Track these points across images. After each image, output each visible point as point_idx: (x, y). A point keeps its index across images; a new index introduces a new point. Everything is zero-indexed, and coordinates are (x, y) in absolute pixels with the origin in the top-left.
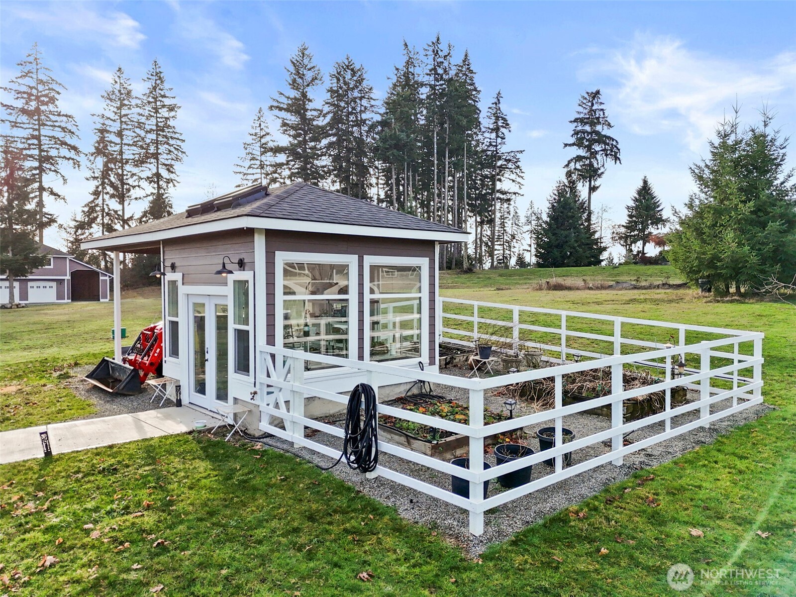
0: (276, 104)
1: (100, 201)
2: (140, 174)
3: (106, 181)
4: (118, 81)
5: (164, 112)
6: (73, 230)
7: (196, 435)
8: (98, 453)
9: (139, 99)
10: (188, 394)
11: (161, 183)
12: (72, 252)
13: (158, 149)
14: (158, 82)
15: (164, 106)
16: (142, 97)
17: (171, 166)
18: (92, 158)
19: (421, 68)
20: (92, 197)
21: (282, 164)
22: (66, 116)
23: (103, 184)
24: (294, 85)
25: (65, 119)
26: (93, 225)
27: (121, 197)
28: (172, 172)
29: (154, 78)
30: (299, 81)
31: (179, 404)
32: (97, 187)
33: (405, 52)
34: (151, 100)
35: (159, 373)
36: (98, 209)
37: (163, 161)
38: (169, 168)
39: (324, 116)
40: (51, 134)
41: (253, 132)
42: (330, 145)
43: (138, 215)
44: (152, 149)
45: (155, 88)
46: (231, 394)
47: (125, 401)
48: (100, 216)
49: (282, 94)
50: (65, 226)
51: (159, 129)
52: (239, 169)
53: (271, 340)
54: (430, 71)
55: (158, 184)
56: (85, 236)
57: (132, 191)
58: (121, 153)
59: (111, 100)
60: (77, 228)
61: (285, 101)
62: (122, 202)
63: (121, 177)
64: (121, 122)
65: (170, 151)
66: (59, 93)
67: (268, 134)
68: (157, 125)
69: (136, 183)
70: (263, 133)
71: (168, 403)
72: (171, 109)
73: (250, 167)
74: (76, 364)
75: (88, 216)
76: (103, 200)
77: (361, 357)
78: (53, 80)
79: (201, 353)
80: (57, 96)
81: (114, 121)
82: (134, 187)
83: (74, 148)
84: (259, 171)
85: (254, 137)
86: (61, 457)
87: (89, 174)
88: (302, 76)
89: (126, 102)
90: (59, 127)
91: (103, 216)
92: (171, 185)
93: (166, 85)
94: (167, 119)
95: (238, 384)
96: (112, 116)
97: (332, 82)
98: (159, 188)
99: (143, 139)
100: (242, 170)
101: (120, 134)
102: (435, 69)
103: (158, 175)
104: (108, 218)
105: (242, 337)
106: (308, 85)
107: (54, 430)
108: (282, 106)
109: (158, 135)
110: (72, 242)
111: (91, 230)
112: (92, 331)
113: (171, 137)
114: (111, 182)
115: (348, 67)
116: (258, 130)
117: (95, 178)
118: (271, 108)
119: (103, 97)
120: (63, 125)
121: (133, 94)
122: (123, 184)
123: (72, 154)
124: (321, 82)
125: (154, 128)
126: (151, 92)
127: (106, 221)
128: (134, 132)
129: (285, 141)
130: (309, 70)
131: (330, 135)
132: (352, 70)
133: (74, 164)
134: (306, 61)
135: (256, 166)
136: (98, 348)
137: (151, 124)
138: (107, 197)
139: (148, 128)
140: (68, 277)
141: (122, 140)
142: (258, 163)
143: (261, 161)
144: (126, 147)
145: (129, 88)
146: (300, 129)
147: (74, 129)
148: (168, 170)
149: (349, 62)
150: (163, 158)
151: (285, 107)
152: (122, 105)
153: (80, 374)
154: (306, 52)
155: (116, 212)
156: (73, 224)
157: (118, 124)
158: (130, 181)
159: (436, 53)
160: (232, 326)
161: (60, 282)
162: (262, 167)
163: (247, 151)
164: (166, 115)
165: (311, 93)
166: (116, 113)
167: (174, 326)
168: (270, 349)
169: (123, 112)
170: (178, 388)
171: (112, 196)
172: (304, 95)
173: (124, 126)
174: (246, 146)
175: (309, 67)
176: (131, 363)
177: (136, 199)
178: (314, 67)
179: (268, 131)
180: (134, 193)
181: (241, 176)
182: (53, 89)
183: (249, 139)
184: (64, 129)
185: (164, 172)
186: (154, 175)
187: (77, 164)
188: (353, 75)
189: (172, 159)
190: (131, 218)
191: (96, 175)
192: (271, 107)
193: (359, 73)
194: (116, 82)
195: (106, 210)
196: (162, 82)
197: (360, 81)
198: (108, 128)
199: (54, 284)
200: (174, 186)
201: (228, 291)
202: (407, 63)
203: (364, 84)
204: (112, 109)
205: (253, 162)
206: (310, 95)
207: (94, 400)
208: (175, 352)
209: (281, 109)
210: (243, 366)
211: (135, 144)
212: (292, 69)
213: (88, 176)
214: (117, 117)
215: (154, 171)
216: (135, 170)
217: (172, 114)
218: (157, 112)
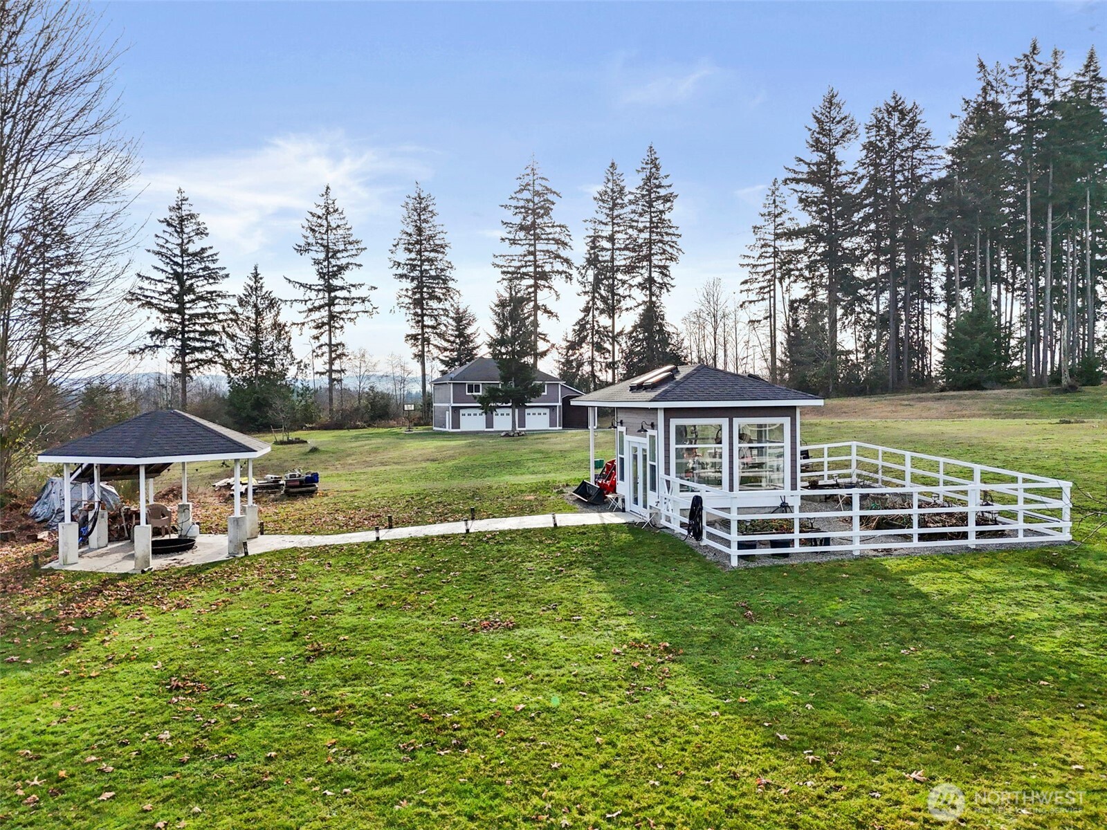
0: (792, 175)
1: (590, 318)
2: (630, 282)
3: (597, 295)
4: (610, 178)
5: (659, 205)
6: (564, 352)
7: (628, 524)
8: (577, 527)
9: (633, 193)
10: (629, 505)
11: (654, 288)
12: (564, 376)
13: (651, 249)
14: (654, 170)
15: (658, 198)
16: (635, 191)
17: (665, 267)
18: (583, 271)
19: (1006, 95)
20: (582, 315)
21: (799, 252)
22: (560, 226)
23: (593, 298)
24: (817, 146)
25: (558, 229)
26: (584, 345)
27: (611, 311)
28: (666, 276)
29: (649, 166)
30: (824, 140)
31: (624, 510)
32: (588, 303)
33: (981, 75)
34: (645, 193)
35: (614, 491)
36: (588, 326)
37: (656, 262)
38: (664, 270)
39: (859, 181)
40: (545, 247)
41: (766, 211)
42: (866, 219)
43: (628, 329)
44: (645, 252)
45: (649, 179)
46: (649, 504)
47: (595, 508)
48: (590, 336)
49: (801, 160)
50: (557, 345)
51: (652, 228)
52: (746, 261)
53: (667, 472)
54: (1020, 96)
55: (650, 291)
56: (575, 357)
57: (622, 303)
58: (613, 259)
59: (603, 201)
60: (568, 348)
61: (805, 169)
62: (612, 317)
63: (611, 289)
64: (613, 224)
65: (664, 250)
66: (553, 204)
67: (785, 211)
68: (651, 222)
69: (627, 293)
70: (778, 211)
71: (618, 510)
72: (666, 199)
73: (761, 256)
74: (567, 485)
75: (579, 335)
76: (593, 316)
77: (731, 489)
78: (548, 189)
79: (636, 478)
80: (552, 207)
81: (606, 224)
82: (625, 297)
83: (567, 261)
84: (772, 260)
85: (767, 218)
86: (560, 527)
87: (580, 289)
88: (827, 133)
89: (619, 201)
90: (553, 239)
91: (593, 335)
92: (664, 290)
93: (662, 173)
94: (662, 212)
95: (652, 497)
96: (603, 218)
97: (870, 135)
98: (652, 294)
99: (635, 240)
100: (751, 261)
101: (611, 239)
102: (1028, 92)
103: (651, 280)
104: (597, 336)
105: (653, 467)
106: (836, 144)
107: (558, 516)
108: (800, 176)
109: (651, 232)
110: (563, 363)
111: (582, 350)
112: (579, 461)
113: (667, 234)
114: (602, 296)
115: (896, 108)
116: (772, 209)
117: (586, 293)
118: (785, 182)
119: (595, 199)
120: (556, 236)
121: (626, 190)
122: (614, 294)
123: (564, 267)
124: (854, 136)
125: (648, 225)
126: (645, 184)
127: (595, 340)
128: (626, 234)
129: (805, 220)
130: (839, 122)
131: (866, 206)
132: (901, 112)
133: (567, 277)
134: (834, 113)
135: (768, 255)
136: (580, 475)
137: (644, 221)
138: (597, 313)
139: (641, 225)
140: (560, 404)
141: (613, 244)
142: (771, 250)
143: (775, 248)
144: (618, 252)
145: (622, 184)
146: (824, 203)
147: (567, 240)
148: (662, 273)
149: (897, 102)
150: (656, 260)
151: (805, 176)
152: (615, 205)
153: (569, 491)
154: (834, 101)
155: (605, 328)
156: (565, 344)
157: (609, 228)
158: (621, 291)
159: (1030, 70)
160: (649, 462)
161: (553, 408)
162: (776, 254)
163: (758, 236)
164: (661, 207)
165: (840, 153)
166: (608, 215)
167: (622, 460)
168: (667, 478)
169: (616, 213)
170: (623, 501)
171: (602, 312)
172: (831, 157)
173: (616, 228)
174: (756, 229)
175: (838, 119)
176: (599, 484)
177: (627, 309)
178: (845, 118)
179: (784, 207)
180: (625, 304)
181: (749, 268)
182: (548, 200)
183: (760, 222)
184: (557, 242)
185: (656, 276)
186: (646, 280)
187: (569, 277)
188: (901, 119)
189: (667, 259)
190: (621, 333)
191: (587, 289)
192: (786, 180)
193: (911, 115)
194: (609, 180)
195: (596, 328)
196: (658, 169)
197: (913, 124)
198: (600, 233)
199: (547, 411)
200: (668, 291)
201: (646, 441)
202: (984, 89)
203: (918, 129)
204: (605, 211)
205: (764, 250)
206: (839, 157)
207: (577, 506)
208: (622, 478)
209: (798, 181)
210: (653, 488)
211: (626, 248)
212: (815, 127)
213: (580, 291)
214: (609, 219)
215: (646, 275)
216: (626, 277)
217: (668, 205)
218: (651, 206)
